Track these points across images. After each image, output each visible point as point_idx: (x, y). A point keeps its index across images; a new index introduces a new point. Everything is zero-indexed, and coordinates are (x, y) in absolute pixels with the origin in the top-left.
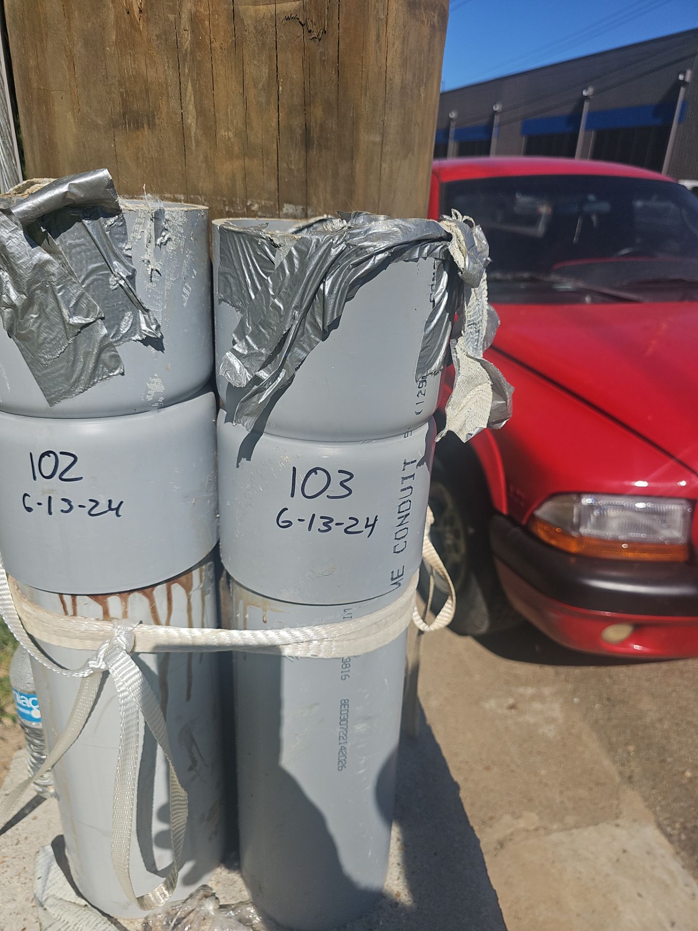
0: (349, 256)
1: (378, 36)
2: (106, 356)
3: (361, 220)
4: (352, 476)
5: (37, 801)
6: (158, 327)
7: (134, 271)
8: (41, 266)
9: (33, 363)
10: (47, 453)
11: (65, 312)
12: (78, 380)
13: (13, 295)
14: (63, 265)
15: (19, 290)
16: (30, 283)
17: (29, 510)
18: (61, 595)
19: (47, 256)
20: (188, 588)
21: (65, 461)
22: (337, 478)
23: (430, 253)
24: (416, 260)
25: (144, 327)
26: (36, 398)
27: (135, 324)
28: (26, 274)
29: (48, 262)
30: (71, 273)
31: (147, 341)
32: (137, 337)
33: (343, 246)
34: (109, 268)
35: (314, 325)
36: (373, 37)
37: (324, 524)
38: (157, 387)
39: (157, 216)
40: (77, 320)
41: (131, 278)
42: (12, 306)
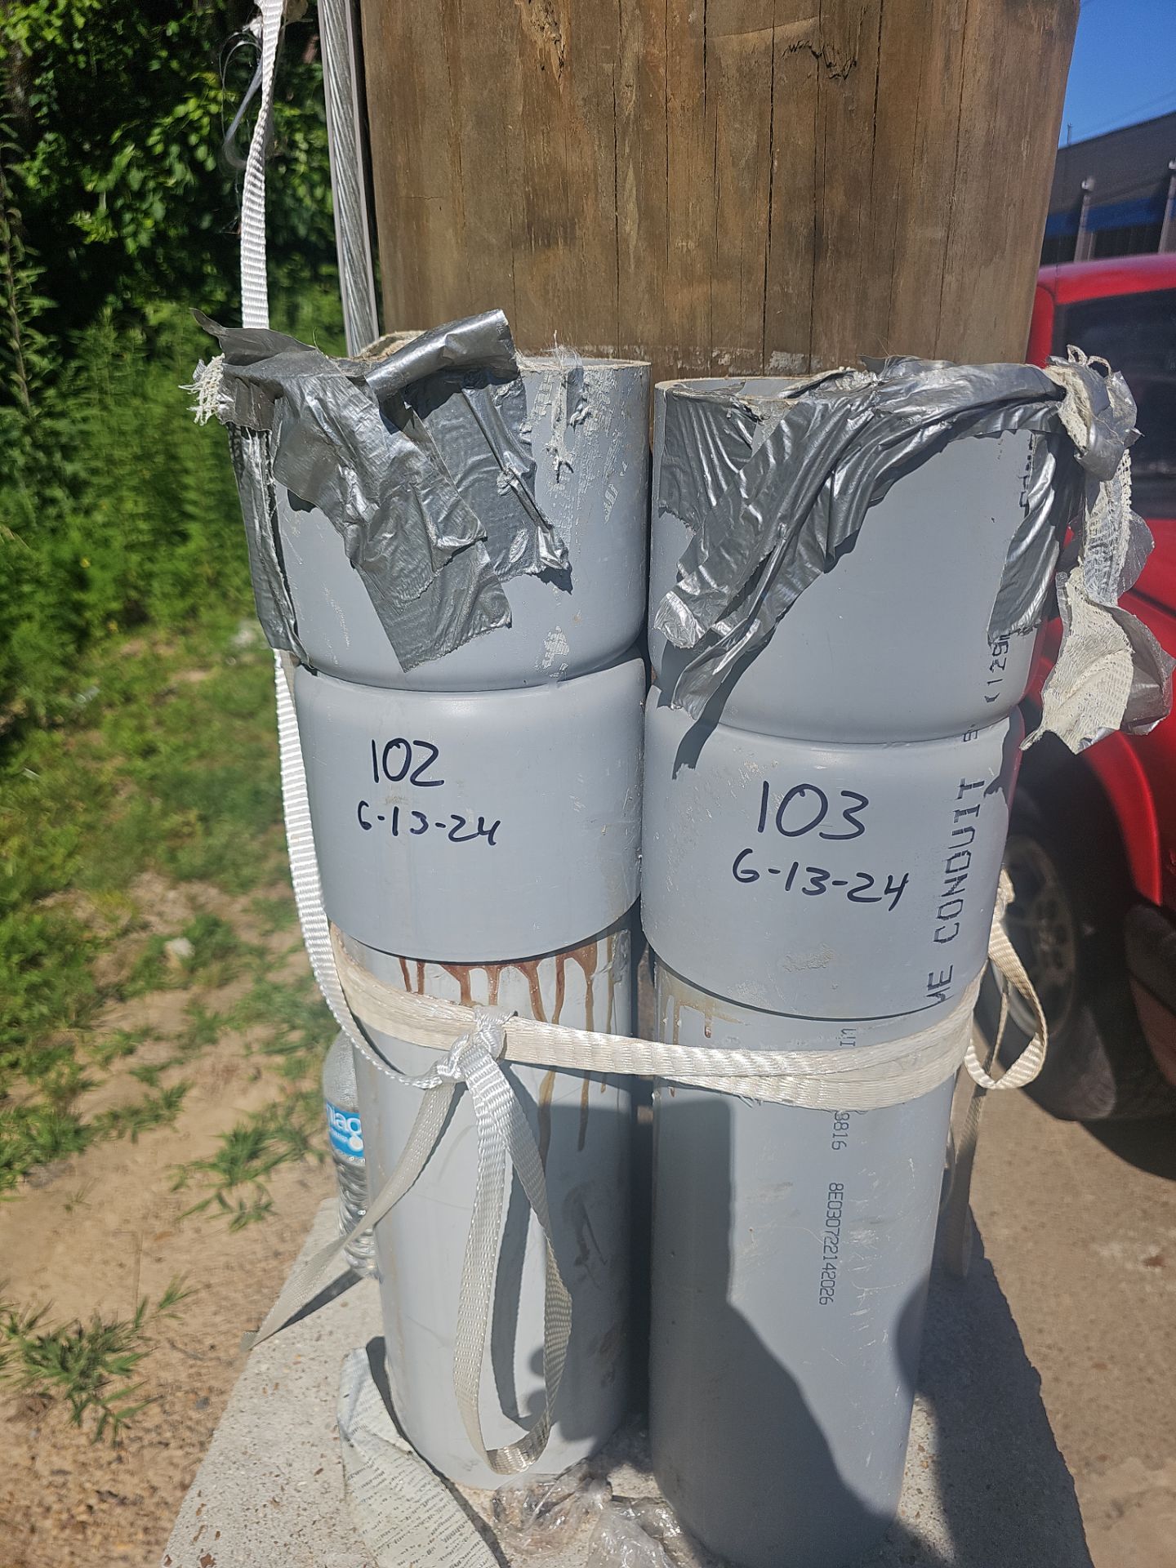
0: (877, 432)
1: (948, 60)
2: (486, 597)
3: (901, 371)
4: (865, 802)
5: (348, 1280)
6: (565, 553)
7: (534, 465)
8: (401, 460)
9: (383, 606)
10: (396, 742)
11: (432, 529)
12: (445, 632)
13: (361, 504)
14: (432, 458)
15: (369, 498)
16: (385, 487)
17: (366, 826)
18: (403, 958)
19: (410, 446)
20: (589, 967)
21: (421, 755)
22: (838, 805)
23: (1023, 423)
24: (998, 434)
25: (544, 552)
26: (386, 659)
27: (532, 547)
28: (380, 473)
29: (411, 454)
30: (443, 470)
31: (547, 575)
32: (533, 568)
33: (868, 414)
34: (498, 460)
35: (813, 547)
36: (938, 62)
37: (813, 881)
38: (559, 648)
39: (572, 380)
40: (448, 542)
41: (529, 477)
42: (359, 520)
